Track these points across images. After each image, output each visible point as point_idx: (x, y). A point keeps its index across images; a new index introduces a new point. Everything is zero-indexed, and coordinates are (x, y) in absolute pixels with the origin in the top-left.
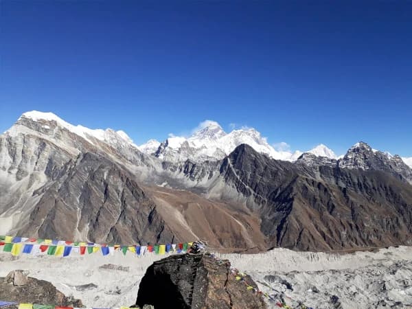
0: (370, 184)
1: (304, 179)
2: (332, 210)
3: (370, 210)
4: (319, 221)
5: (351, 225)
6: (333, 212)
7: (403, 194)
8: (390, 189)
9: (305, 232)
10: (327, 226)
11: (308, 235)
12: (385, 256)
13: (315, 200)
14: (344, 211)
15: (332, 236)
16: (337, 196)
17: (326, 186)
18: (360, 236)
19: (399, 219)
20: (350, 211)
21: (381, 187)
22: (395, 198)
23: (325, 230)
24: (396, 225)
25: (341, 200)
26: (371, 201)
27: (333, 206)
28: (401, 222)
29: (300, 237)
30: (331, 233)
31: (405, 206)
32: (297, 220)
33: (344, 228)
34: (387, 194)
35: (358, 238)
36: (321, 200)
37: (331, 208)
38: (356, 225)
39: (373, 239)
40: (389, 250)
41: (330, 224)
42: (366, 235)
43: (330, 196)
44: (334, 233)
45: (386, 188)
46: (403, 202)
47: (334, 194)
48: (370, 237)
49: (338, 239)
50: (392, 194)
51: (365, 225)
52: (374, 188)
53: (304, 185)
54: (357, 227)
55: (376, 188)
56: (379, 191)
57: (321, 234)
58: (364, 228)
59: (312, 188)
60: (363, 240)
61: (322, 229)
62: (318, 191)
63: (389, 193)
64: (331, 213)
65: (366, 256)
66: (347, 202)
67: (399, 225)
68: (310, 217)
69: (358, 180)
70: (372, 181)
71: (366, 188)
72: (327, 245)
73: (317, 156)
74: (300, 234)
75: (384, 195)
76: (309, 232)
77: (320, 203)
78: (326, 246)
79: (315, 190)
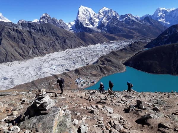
0: (45, 29)
1: (8, 28)
2: (24, 42)
3: (43, 39)
4: (17, 48)
5: (34, 47)
6: (25, 43)
7: (58, 32)
8: (53, 31)
9: (9, 54)
10: (22, 49)
11: (11, 55)
12: (48, 57)
13: (15, 38)
14: (30, 41)
15: (24, 53)
16: (27, 35)
17: (20, 31)
18: (39, 51)
19: (56, 42)
20: (33, 41)
21: (49, 30)
22: (55, 34)
23: (20, 51)
24: (54, 45)
25: (28, 37)
26: (44, 36)
27: (24, 40)
28: (57, 43)
29: (6, 57)
30: (24, 52)
31: (59, 37)
32: (4, 49)
33: (31, 49)
34: (52, 33)
35: (37, 52)
36: (18, 38)
37: (24, 41)
38: (36, 47)
39: (44, 51)
40: (50, 55)
41: (23, 48)
42: (41, 50)
43: (23, 35)
44: (25, 52)
45: (51, 30)
46: (58, 35)
47: (25, 34)
48: (43, 51)
49: (27, 54)
50: (53, 32)
51: (40, 46)
52: (46, 31)
53: (8, 31)
54: (37, 48)
55: (47, 31)
56: (48, 32)
57: (18, 53)
58: (40, 48)
59: (13, 32)
60: (40, 53)
61: (19, 51)
62: (16, 34)
63: (52, 32)
64: (24, 43)
65: (39, 59)
66: (32, 37)
67: (55, 44)
68: (12, 46)
69: (39, 28)
70: (45, 28)
71: (43, 31)
72: (22, 58)
73: (27, 21)
74: (6, 55)
75: (50, 33)
76: (12, 54)
77: (18, 39)
78: (20, 58)
79: (15, 33)
